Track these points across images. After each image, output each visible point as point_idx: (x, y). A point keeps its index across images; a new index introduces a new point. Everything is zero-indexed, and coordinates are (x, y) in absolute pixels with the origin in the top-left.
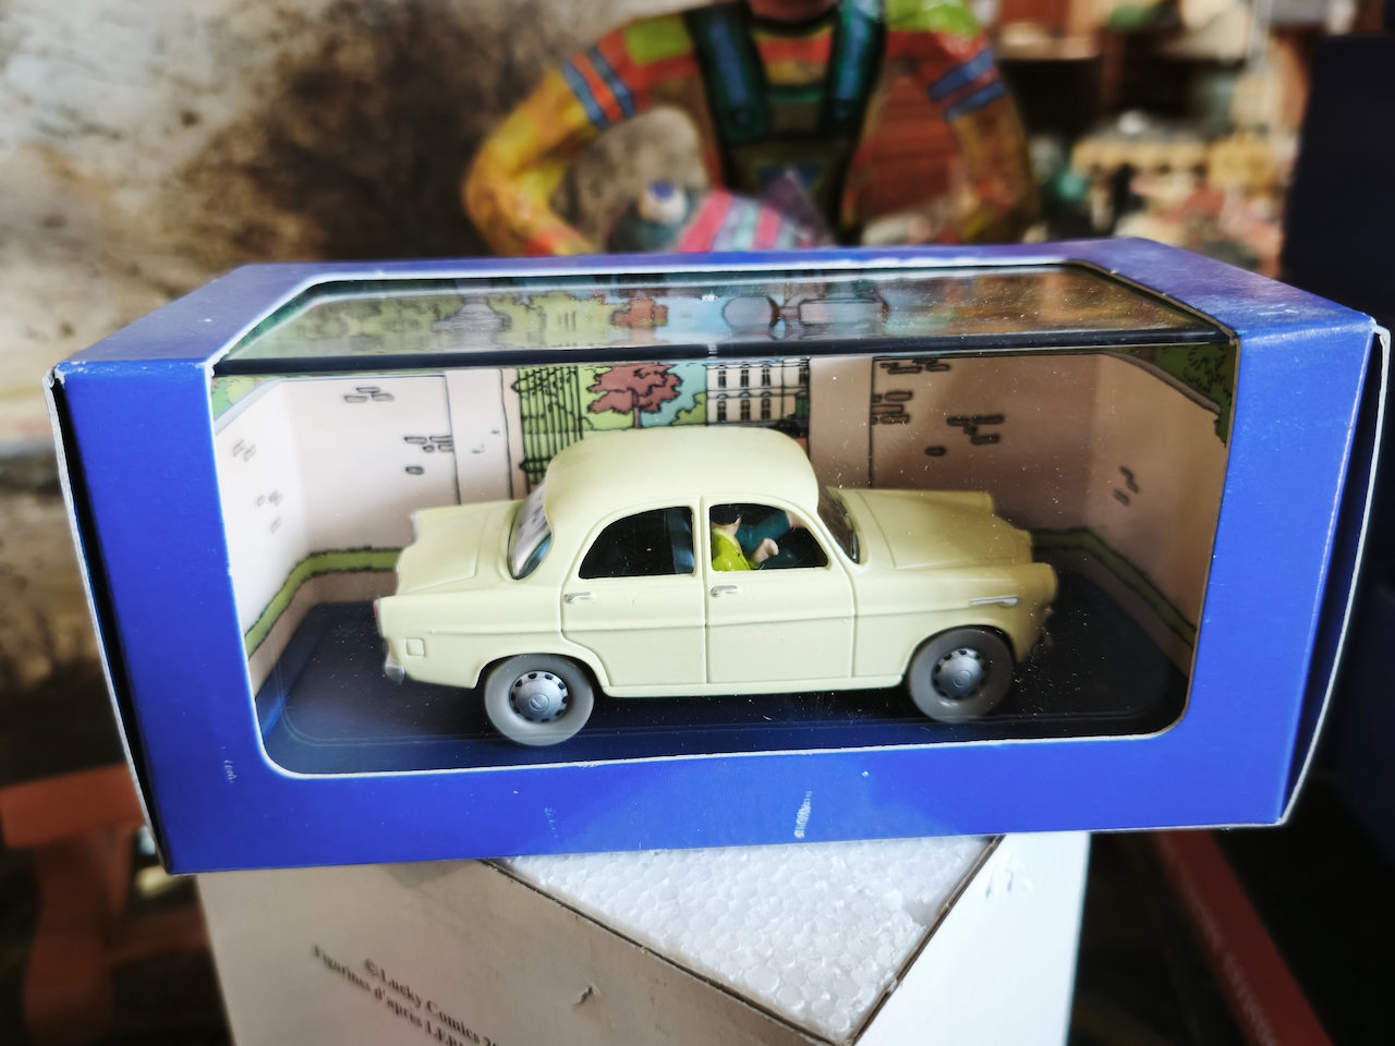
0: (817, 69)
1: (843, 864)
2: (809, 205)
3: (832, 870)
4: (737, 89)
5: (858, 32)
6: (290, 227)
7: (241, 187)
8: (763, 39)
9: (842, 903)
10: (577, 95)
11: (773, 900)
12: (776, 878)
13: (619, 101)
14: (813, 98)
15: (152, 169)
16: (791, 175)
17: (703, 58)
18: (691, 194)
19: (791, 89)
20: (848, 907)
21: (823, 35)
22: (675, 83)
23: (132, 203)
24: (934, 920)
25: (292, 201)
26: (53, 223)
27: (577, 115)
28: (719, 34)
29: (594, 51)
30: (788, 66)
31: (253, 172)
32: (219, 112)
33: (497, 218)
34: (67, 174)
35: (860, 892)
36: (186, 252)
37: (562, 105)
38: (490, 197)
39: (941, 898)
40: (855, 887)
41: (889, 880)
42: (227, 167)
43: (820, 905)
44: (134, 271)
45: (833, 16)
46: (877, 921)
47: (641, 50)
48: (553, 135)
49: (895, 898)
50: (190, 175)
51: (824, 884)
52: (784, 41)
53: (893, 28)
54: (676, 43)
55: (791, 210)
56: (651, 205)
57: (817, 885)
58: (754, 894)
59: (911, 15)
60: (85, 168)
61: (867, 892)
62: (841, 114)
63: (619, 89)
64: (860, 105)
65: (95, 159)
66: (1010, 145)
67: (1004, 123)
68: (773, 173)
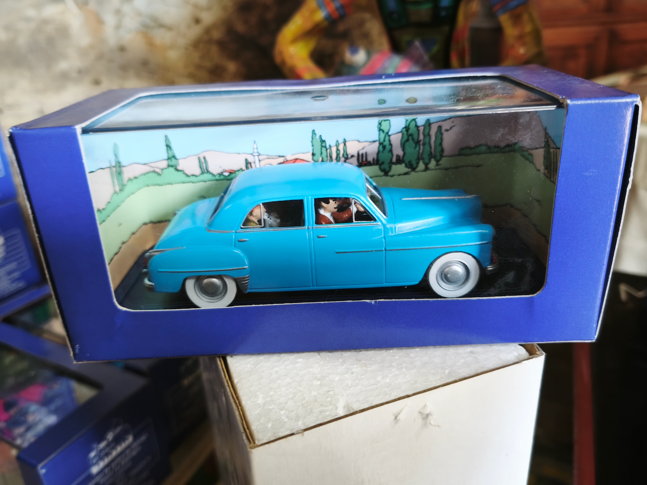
2: (426, 58)
4: (392, 4)
6: (232, 66)
7: (214, 50)
10: (319, 7)
13: (337, 9)
14: (429, 6)
15: (182, 42)
16: (417, 43)
19: (417, 3)
23: (173, 55)
25: (234, 56)
26: (145, 63)
27: (320, 15)
31: (221, 44)
32: (208, 18)
34: (150, 44)
37: (313, 12)
42: (210, 41)
48: (309, 25)
50: (196, 44)
55: (417, 61)
56: (348, 56)
60: (158, 41)
64: (453, 9)
65: (162, 37)
66: (528, 28)
67: (525, 17)
68: (410, 43)
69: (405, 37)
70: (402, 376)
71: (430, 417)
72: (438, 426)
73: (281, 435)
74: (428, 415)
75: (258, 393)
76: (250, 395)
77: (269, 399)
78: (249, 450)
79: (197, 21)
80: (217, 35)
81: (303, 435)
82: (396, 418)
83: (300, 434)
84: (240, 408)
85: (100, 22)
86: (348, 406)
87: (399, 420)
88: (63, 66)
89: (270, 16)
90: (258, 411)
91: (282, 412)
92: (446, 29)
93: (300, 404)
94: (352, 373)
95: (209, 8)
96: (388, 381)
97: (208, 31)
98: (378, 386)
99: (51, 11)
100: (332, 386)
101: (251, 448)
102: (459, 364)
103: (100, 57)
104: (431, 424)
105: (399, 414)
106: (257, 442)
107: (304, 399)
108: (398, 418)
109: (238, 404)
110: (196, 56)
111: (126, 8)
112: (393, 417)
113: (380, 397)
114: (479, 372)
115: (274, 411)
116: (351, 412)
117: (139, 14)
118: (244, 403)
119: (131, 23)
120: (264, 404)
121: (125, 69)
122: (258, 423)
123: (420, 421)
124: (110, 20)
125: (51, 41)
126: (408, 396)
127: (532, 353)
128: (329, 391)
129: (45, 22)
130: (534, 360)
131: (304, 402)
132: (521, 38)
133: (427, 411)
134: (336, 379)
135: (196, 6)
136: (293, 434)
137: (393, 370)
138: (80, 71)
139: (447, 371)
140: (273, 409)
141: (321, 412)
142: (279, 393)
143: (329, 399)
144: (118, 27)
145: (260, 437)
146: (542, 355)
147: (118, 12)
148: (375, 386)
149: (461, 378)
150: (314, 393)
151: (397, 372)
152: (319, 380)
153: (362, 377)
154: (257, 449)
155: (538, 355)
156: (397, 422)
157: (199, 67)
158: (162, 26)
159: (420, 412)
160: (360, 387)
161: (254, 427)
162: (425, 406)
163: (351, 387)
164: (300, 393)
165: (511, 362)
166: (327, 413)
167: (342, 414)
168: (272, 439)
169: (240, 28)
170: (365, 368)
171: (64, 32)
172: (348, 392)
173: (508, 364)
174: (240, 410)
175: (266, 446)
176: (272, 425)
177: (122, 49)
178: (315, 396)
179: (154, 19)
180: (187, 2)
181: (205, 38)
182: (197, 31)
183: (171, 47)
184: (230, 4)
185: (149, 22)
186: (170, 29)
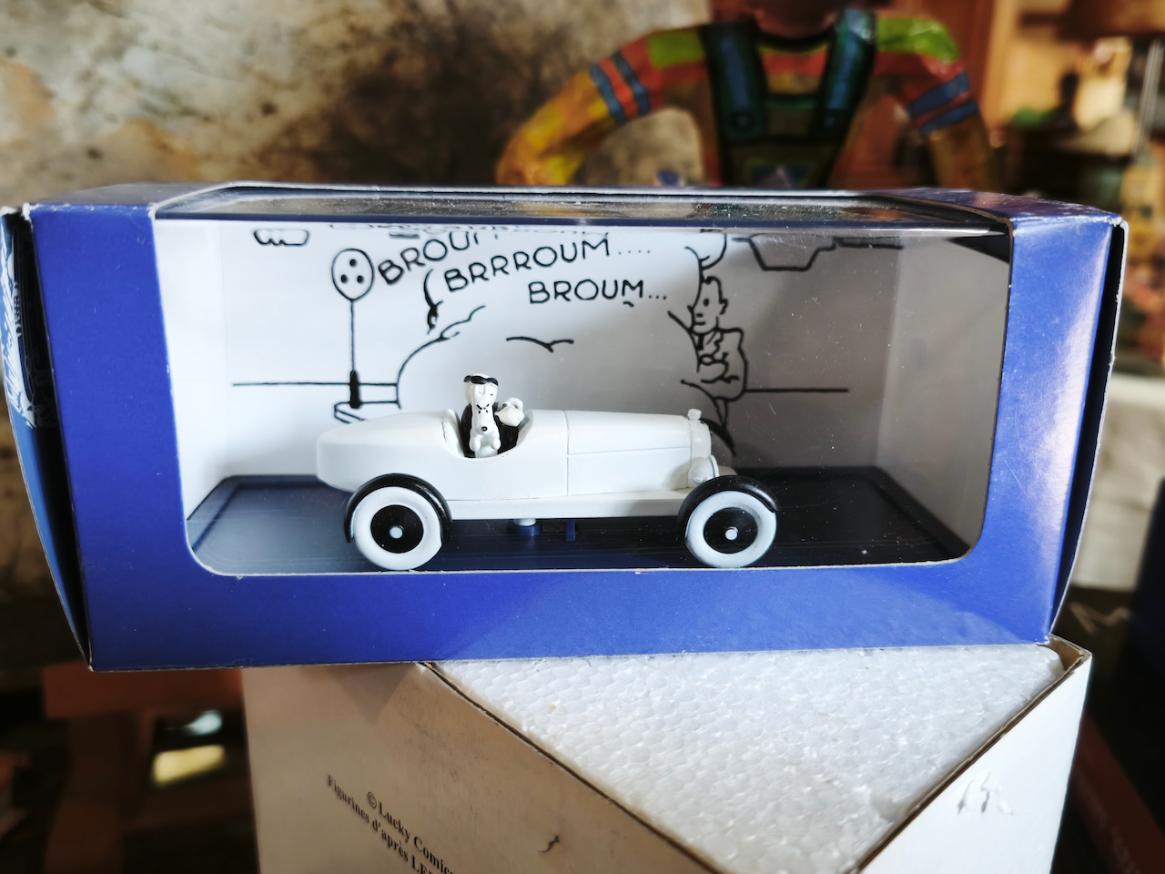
0: (812, 82)
1: (815, 755)
3: (803, 758)
4: (740, 96)
5: (851, 50)
7: (304, 167)
8: (767, 53)
9: (809, 789)
10: (601, 92)
11: (740, 776)
12: (745, 757)
13: (637, 98)
14: (807, 106)
15: (232, 148)
16: (780, 173)
17: (713, 67)
19: (788, 98)
20: (814, 793)
21: (820, 52)
22: (687, 86)
24: (902, 818)
27: (599, 109)
28: (728, 46)
29: (618, 57)
30: (786, 77)
31: (318, 157)
32: (294, 105)
34: (162, 146)
35: (829, 782)
37: (588, 101)
38: (519, 173)
39: (912, 801)
40: (824, 777)
41: (860, 776)
42: (295, 151)
43: (786, 788)
45: (829, 36)
46: (844, 812)
47: (659, 57)
48: (576, 125)
49: (864, 792)
50: (264, 155)
51: (793, 770)
52: (786, 55)
53: (881, 49)
54: (691, 53)
57: (786, 769)
58: (722, 767)
59: (900, 39)
60: (178, 143)
61: (836, 783)
62: (830, 121)
63: (638, 89)
64: (846, 116)
65: (188, 137)
66: (981, 156)
67: (976, 138)
69: (754, 162)
79: (268, 109)
80: (309, 140)
85: (48, 95)
95: (293, 86)
97: (291, 130)
103: (42, 166)
111: (106, 70)
117: (137, 84)
119: (117, 103)
124: (68, 93)
132: (969, 172)
135: (264, 78)
144: (86, 107)
147: (86, 76)
158: (188, 112)
169: (360, 130)
177: (94, 154)
179: (173, 98)
180: (246, 69)
181: (286, 143)
182: (266, 129)
183: (208, 157)
184: (338, 81)
185: (155, 101)
186: (207, 119)
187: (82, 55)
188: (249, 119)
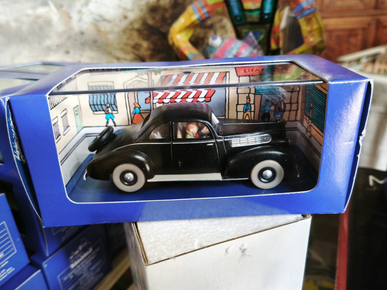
0: (258, 5)
2: (256, 42)
4: (236, 11)
6: (145, 44)
7: (135, 34)
10: (194, 13)
13: (205, 14)
14: (257, 13)
15: (116, 29)
16: (251, 34)
17: (227, 2)
18: (223, 39)
19: (251, 11)
22: (220, 9)
23: (111, 37)
25: (146, 38)
26: (95, 42)
27: (195, 17)
30: (250, 5)
31: (139, 31)
32: (132, 16)
33: (173, 44)
34: (98, 30)
36: (122, 49)
37: (191, 15)
38: (172, 38)
42: (133, 29)
44: (110, 54)
48: (188, 23)
50: (124, 31)
55: (250, 44)
56: (211, 41)
60: (103, 29)
63: (205, 11)
65: (105, 27)
66: (315, 27)
67: (314, 20)
68: (247, 34)
69: (244, 31)
70: (231, 227)
71: (246, 251)
72: (250, 256)
73: (163, 259)
74: (244, 250)
75: (151, 236)
76: (147, 237)
77: (157, 239)
78: (145, 266)
79: (126, 17)
80: (137, 26)
81: (175, 259)
82: (227, 251)
83: (173, 259)
84: (141, 243)
85: (70, 18)
86: (200, 244)
87: (228, 252)
88: (48, 42)
89: (167, 15)
90: (150, 246)
91: (164, 247)
92: (268, 26)
93: (174, 242)
94: (204, 226)
95: (132, 10)
96: (223, 230)
97: (132, 23)
98: (217, 233)
99: (41, 11)
100: (192, 233)
101: (146, 266)
102: (263, 222)
103: (69, 38)
104: (246, 255)
105: (228, 249)
106: (149, 263)
107: (176, 240)
108: (228, 251)
109: (140, 241)
110: (124, 38)
111: (84, 10)
112: (225, 251)
113: (218, 239)
114: (274, 226)
115: (159, 246)
116: (202, 247)
117: (92, 13)
118: (143, 241)
119: (87, 19)
120: (154, 242)
121: (83, 45)
122: (150, 252)
123: (240, 253)
124: (75, 16)
125: (41, 28)
126: (234, 239)
127: (304, 216)
128: (190, 236)
129: (38, 17)
130: (305, 220)
131: (176, 241)
132: (310, 32)
133: (244, 248)
134: (195, 228)
135: (125, 9)
136: (169, 259)
137: (226, 224)
138: (57, 46)
139: (256, 226)
140: (159, 245)
141: (185, 247)
142: (163, 236)
143: (190, 240)
144: (80, 20)
145: (151, 260)
146: (310, 217)
147: (80, 12)
148: (216, 233)
149: (263, 229)
150: (182, 236)
151: (228, 226)
152: (185, 229)
153: (209, 228)
154: (149, 266)
155: (308, 218)
156: (227, 253)
157: (126, 44)
158: (105, 20)
159: (240, 248)
160: (207, 233)
161: (148, 254)
162: (243, 245)
163: (202, 233)
164: (174, 237)
165: (292, 221)
166: (188, 248)
167: (196, 248)
168: (157, 261)
169: (150, 22)
170: (211, 223)
171: (48, 23)
172: (201, 236)
173: (290, 222)
174: (141, 244)
175: (155, 264)
176: (158, 253)
177: (82, 33)
178: (182, 238)
179: (101, 16)
180: (119, 6)
181: (130, 27)
182: (125, 23)
183: (110, 32)
184: (144, 8)
185: (97, 18)
186: (109, 22)
187: (78, 5)
188: (121, 21)
